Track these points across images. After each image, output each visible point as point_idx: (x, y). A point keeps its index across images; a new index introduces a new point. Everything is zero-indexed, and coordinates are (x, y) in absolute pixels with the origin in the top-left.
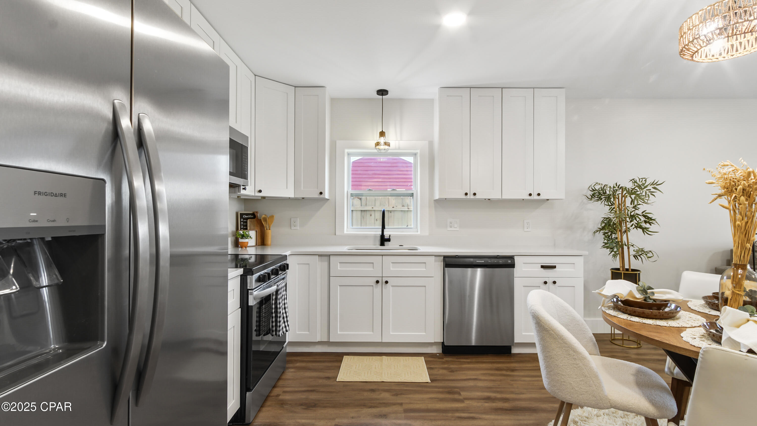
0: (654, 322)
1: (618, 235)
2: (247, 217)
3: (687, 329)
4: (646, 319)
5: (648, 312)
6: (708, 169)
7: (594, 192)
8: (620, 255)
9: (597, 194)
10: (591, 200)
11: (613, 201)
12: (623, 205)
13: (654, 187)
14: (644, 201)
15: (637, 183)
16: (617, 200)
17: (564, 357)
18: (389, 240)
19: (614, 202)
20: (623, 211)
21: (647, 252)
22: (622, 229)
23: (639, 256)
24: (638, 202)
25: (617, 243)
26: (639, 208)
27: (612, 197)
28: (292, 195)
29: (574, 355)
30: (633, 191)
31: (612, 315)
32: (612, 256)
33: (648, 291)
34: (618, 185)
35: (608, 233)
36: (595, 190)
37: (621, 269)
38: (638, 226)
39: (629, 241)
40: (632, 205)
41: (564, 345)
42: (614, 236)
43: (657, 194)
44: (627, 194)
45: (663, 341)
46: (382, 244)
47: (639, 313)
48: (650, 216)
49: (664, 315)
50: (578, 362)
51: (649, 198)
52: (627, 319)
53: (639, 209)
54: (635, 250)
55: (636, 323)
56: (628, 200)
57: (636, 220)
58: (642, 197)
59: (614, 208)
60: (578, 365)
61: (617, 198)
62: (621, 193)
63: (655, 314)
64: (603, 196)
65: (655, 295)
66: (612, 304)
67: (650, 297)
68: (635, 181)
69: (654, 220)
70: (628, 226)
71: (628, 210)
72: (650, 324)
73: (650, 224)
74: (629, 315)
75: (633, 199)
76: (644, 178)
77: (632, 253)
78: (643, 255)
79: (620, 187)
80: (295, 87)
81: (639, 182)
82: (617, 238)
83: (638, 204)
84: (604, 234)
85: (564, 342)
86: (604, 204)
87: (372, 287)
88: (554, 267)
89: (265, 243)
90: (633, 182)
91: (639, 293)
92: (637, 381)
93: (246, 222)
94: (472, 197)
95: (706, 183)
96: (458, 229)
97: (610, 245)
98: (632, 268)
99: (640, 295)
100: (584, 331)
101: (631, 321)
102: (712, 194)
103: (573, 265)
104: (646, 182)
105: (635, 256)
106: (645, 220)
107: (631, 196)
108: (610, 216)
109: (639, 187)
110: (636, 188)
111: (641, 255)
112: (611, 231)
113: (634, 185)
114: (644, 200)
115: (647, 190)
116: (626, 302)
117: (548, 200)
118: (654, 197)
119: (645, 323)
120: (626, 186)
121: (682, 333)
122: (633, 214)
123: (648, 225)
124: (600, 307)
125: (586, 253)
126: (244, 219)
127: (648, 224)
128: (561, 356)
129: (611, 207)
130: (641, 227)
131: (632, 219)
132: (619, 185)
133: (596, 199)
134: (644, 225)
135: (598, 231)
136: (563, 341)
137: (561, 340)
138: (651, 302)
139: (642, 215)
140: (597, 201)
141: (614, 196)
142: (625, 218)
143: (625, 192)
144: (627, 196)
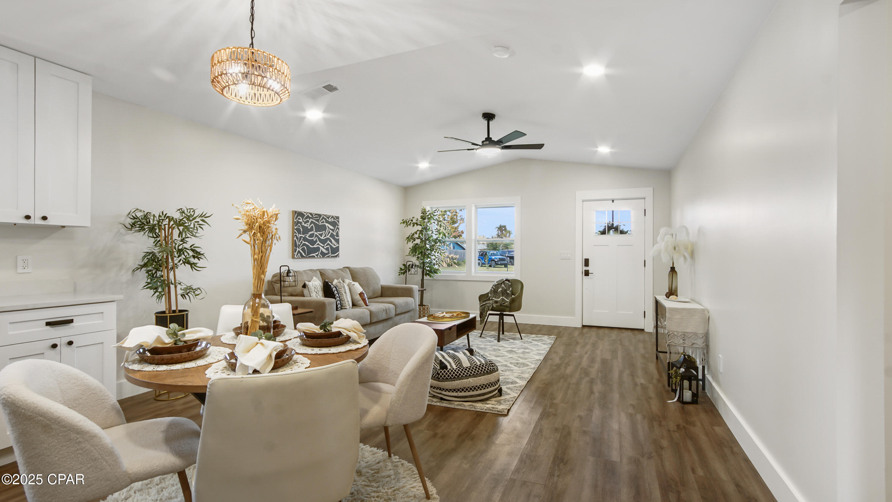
0: (182, 366)
1: (164, 273)
3: (213, 364)
4: (175, 365)
5: (177, 356)
6: (235, 205)
7: (135, 220)
8: (165, 295)
9: (139, 223)
10: (131, 230)
11: (158, 232)
12: (170, 237)
13: (203, 219)
14: (193, 234)
15: (185, 214)
16: (163, 231)
17: (62, 446)
19: (159, 234)
20: (170, 244)
21: (195, 289)
22: (169, 265)
23: (187, 294)
24: (186, 235)
25: (162, 282)
26: (188, 241)
27: (157, 227)
29: (77, 439)
30: (181, 223)
31: (136, 370)
32: (157, 298)
33: (179, 333)
34: (164, 214)
35: (153, 270)
36: (136, 217)
37: (167, 312)
38: (187, 262)
39: (177, 279)
40: (180, 238)
41: (62, 429)
42: (159, 273)
43: (205, 227)
44: (174, 226)
45: (187, 385)
47: (167, 359)
48: (197, 249)
49: (194, 356)
50: (83, 446)
51: (197, 231)
52: (153, 370)
53: (187, 243)
54: (182, 289)
55: (163, 372)
56: (176, 232)
57: (184, 255)
58: (191, 229)
59: (159, 241)
60: (85, 449)
61: (163, 229)
62: (167, 223)
63: (184, 357)
64: (146, 226)
65: (187, 335)
66: (138, 357)
67: (181, 339)
68: (183, 210)
69: (202, 254)
70: (176, 262)
71: (175, 243)
72: (178, 370)
73: (199, 259)
74: (156, 364)
75: (181, 231)
76: (192, 209)
77: (180, 292)
78: (191, 293)
79: (166, 216)
81: (187, 212)
82: (162, 276)
83: (187, 236)
84: (148, 272)
85: (61, 426)
86: (148, 235)
88: (71, 321)
90: (181, 212)
91: (169, 337)
92: (166, 437)
95: (234, 218)
97: (154, 285)
98: (179, 308)
99: (170, 339)
100: (103, 399)
101: (158, 372)
102: (239, 230)
103: (101, 315)
104: (194, 213)
105: (182, 295)
106: (193, 254)
107: (179, 227)
108: (155, 250)
109: (188, 219)
110: (184, 219)
111: (189, 293)
112: (155, 268)
113: (182, 216)
114: (193, 232)
115: (195, 222)
116: (154, 351)
117: (64, 227)
118: (202, 229)
119: (173, 370)
120: (173, 216)
121: (207, 371)
122: (181, 248)
123: (196, 261)
124: (123, 364)
125: (121, 297)
127: (196, 259)
128: (56, 447)
129: (156, 239)
130: (189, 263)
131: (180, 253)
132: (166, 214)
133: (138, 229)
134: (192, 260)
135: (138, 269)
136: (59, 425)
137: (57, 424)
138: (181, 344)
139: (191, 249)
140: (139, 232)
141: (160, 226)
142: (172, 252)
143: (172, 223)
144: (174, 228)
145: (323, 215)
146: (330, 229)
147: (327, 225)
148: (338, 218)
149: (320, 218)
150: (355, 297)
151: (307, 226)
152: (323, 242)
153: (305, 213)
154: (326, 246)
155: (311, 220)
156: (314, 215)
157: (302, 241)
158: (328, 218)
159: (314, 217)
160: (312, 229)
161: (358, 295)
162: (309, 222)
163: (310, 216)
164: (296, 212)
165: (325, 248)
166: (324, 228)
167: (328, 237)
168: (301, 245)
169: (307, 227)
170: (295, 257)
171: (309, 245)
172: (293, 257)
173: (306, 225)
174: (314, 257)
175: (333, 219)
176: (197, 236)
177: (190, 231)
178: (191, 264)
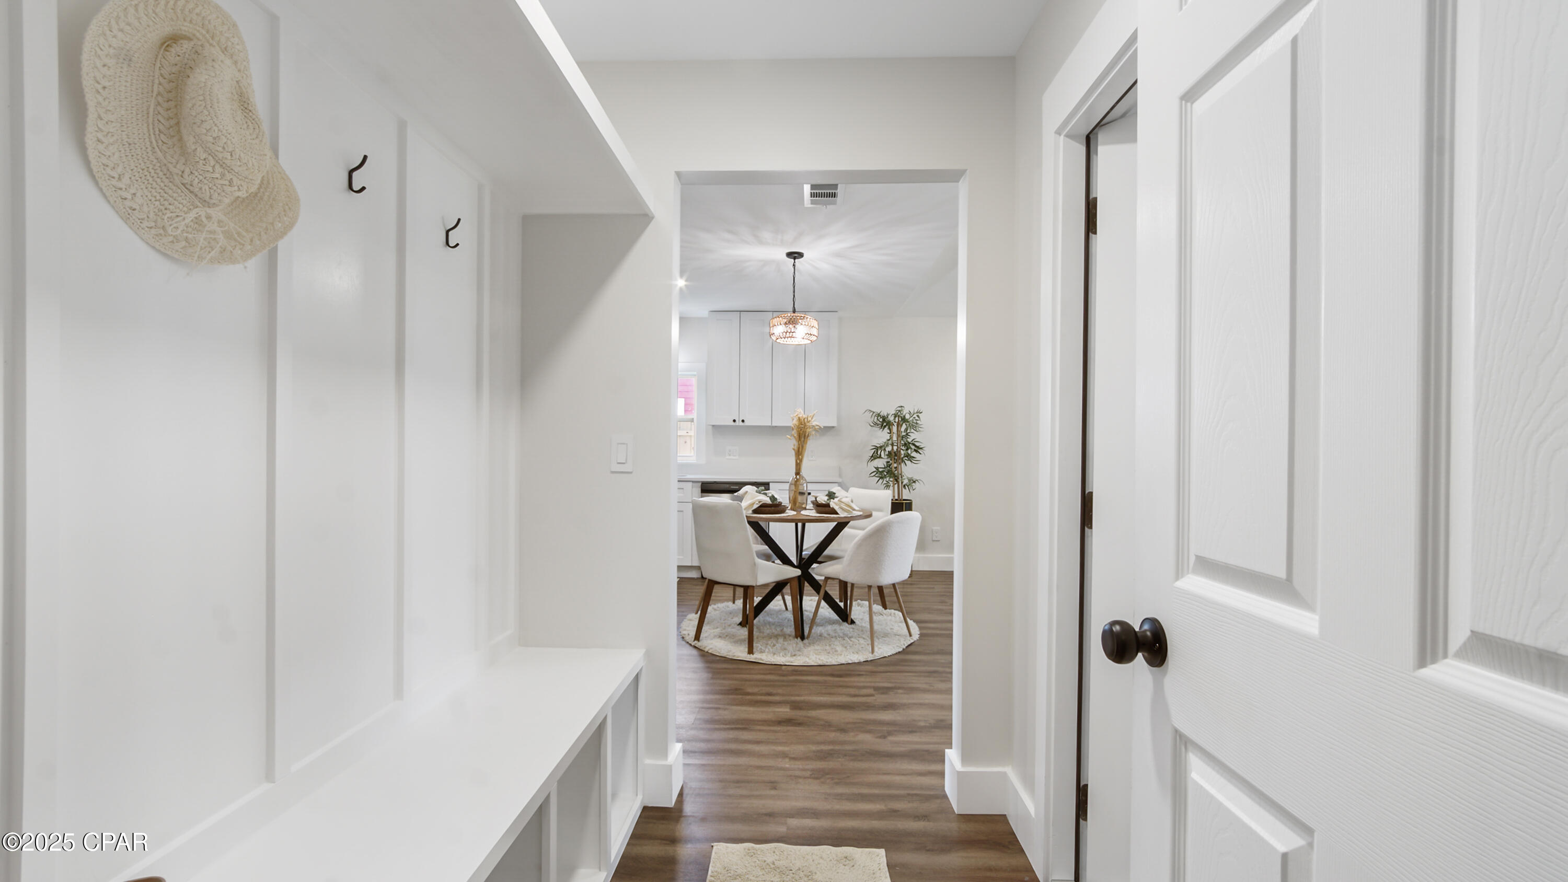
12: (899, 432)
14: (914, 429)
32: (887, 487)
36: (878, 416)
40: (905, 433)
48: (917, 444)
51: (917, 426)
56: (903, 428)
58: (913, 424)
73: (918, 452)
75: (907, 426)
81: (906, 409)
83: (910, 431)
94: (741, 424)
96: (737, 457)
106: (914, 448)
129: (890, 435)
134: (912, 454)
139: (912, 444)
140: (878, 427)
142: (900, 446)
143: (900, 419)
144: (902, 424)
176: (920, 431)
177: (914, 426)
178: (910, 458)
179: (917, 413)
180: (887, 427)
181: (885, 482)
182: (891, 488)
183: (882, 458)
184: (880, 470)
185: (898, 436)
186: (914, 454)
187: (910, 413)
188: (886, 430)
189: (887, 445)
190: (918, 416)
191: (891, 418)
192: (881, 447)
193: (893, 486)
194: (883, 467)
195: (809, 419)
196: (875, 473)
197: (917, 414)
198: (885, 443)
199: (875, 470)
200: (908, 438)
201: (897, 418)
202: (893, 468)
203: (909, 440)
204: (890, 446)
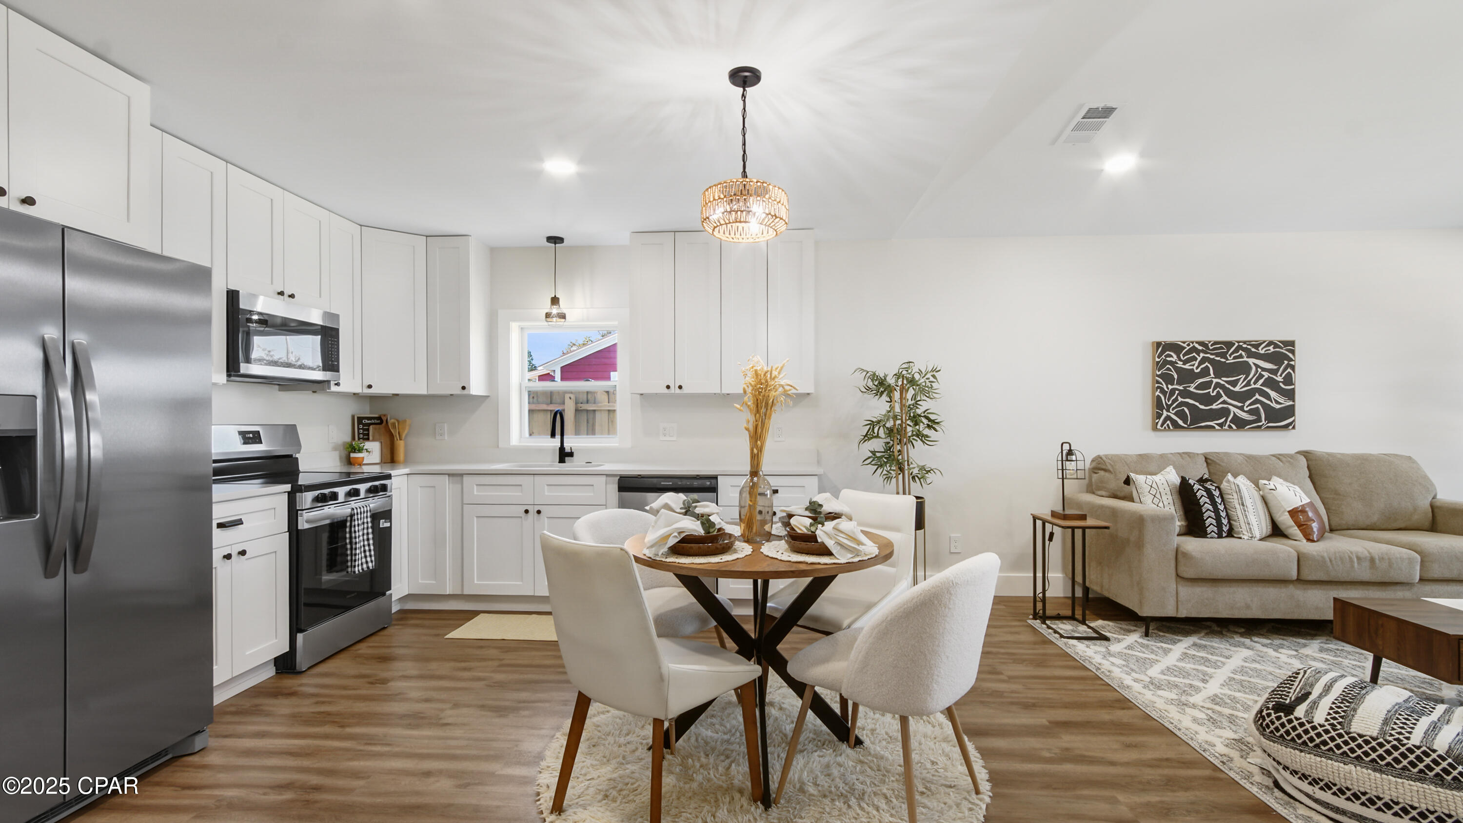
2: (369, 422)
10: (868, 394)
14: (929, 396)
18: (571, 454)
24: (920, 396)
26: (921, 405)
28: (423, 391)
39: (910, 457)
44: (908, 386)
46: (562, 460)
48: (932, 417)
53: (921, 408)
58: (927, 389)
69: (938, 423)
73: (933, 429)
80: (427, 236)
83: (920, 399)
86: (883, 399)
87: (519, 519)
88: (777, 491)
89: (395, 459)
93: (368, 430)
94: (678, 391)
96: (674, 438)
106: (928, 423)
123: (931, 432)
126: (364, 425)
130: (922, 435)
133: (875, 391)
139: (924, 416)
140: (876, 395)
141: (894, 388)
142: (906, 420)
143: (905, 382)
144: (909, 388)
145: (1238, 342)
146: (1264, 369)
147: (1251, 361)
148: (1292, 343)
149: (1228, 350)
150: (1280, 517)
151: (1191, 367)
152: (1241, 397)
153: (1184, 343)
154: (1250, 405)
155: (1202, 355)
156: (1211, 346)
157: (1177, 397)
158: (1257, 346)
159: (1211, 348)
160: (1205, 372)
161: (1287, 514)
162: (1196, 359)
163: (1200, 348)
164: (1158, 344)
165: (1246, 409)
166: (1244, 368)
167: (1258, 386)
168: (1174, 406)
169: (1193, 369)
170: (1159, 427)
171: (1197, 404)
172: (1155, 428)
173: (1187, 366)
174: (1212, 427)
175: (1274, 348)
176: (935, 398)
177: (926, 391)
178: (919, 435)
179: (932, 371)
180: (885, 393)
181: (885, 472)
182: (894, 480)
183: (880, 437)
184: (878, 455)
185: (902, 406)
186: (927, 432)
187: (920, 372)
188: (885, 397)
189: (888, 420)
190: (934, 376)
191: (891, 381)
192: (879, 422)
193: (897, 477)
194: (883, 450)
195: (775, 373)
196: (871, 459)
197: (932, 374)
198: (885, 415)
199: (871, 455)
200: (917, 408)
201: (900, 380)
202: (896, 453)
203: (919, 411)
204: (891, 419)
